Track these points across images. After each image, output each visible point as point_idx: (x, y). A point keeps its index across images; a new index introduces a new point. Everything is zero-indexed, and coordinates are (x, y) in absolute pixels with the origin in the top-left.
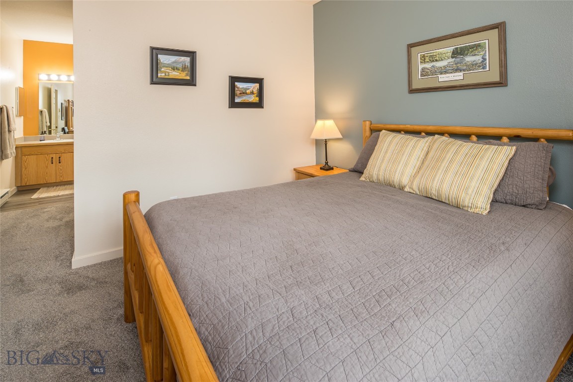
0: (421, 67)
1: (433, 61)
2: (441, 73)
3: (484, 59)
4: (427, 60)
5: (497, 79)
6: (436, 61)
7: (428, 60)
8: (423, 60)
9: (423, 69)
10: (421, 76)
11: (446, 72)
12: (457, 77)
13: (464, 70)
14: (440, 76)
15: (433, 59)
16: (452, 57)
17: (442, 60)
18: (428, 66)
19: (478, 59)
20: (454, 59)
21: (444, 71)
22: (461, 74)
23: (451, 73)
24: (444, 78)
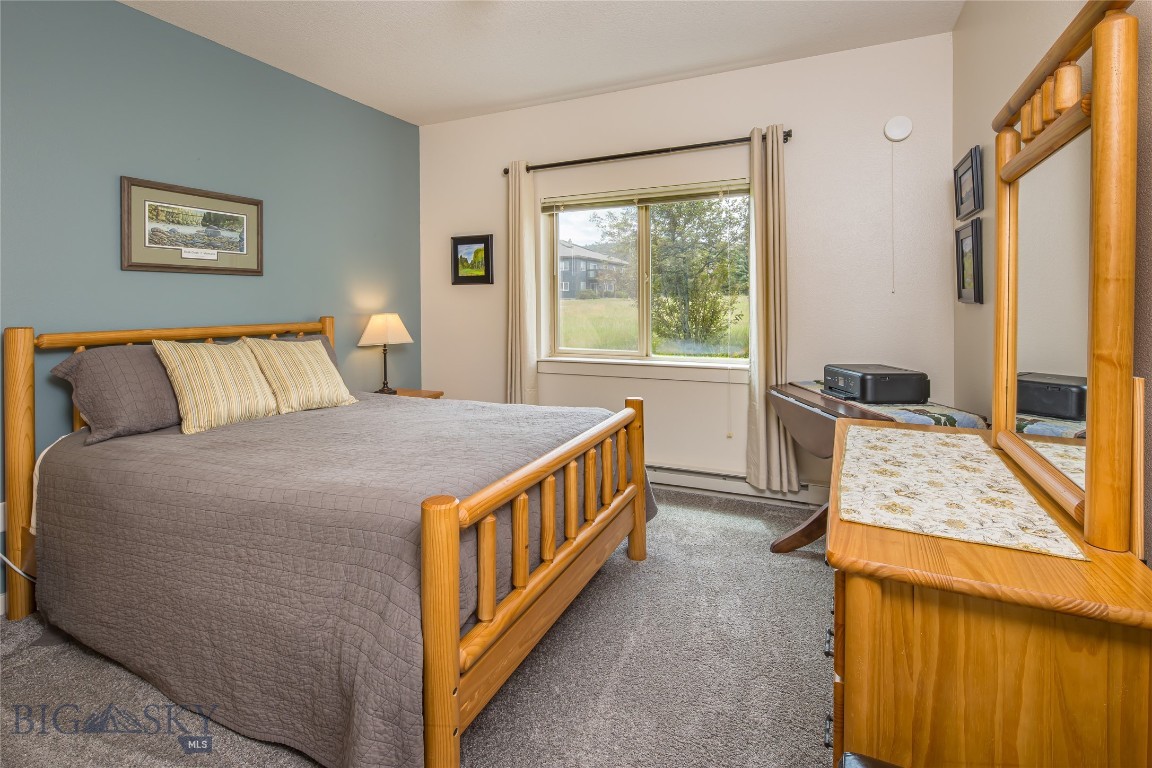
0: (149, 226)
1: (173, 222)
2: (186, 245)
3: (242, 239)
4: (162, 216)
5: (254, 266)
6: (179, 223)
7: (164, 218)
8: (155, 214)
9: (154, 231)
10: (150, 242)
11: (193, 245)
12: (209, 255)
13: (218, 248)
14: (184, 249)
15: (172, 218)
16: (203, 225)
17: (187, 224)
18: (165, 227)
19: (235, 236)
20: (205, 228)
21: (190, 242)
22: (215, 251)
23: (201, 247)
24: (191, 254)
